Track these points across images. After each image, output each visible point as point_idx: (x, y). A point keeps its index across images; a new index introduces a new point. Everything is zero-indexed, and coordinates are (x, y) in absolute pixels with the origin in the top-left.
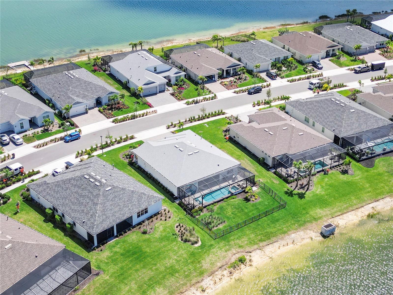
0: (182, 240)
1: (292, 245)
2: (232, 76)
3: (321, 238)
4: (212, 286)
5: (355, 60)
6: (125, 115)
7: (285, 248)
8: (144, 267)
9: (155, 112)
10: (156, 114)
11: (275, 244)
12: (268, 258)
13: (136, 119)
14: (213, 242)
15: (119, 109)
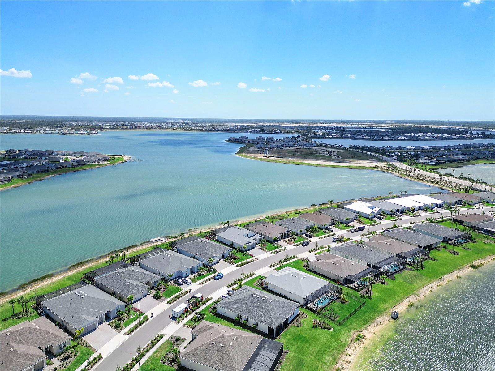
0: (322, 328)
1: (381, 325)
2: (288, 237)
3: (393, 320)
4: (353, 352)
5: (347, 226)
6: (242, 262)
7: (378, 327)
8: (310, 345)
9: (257, 259)
10: (258, 260)
11: (372, 325)
12: (372, 334)
13: (249, 264)
14: (339, 328)
15: (235, 259)
